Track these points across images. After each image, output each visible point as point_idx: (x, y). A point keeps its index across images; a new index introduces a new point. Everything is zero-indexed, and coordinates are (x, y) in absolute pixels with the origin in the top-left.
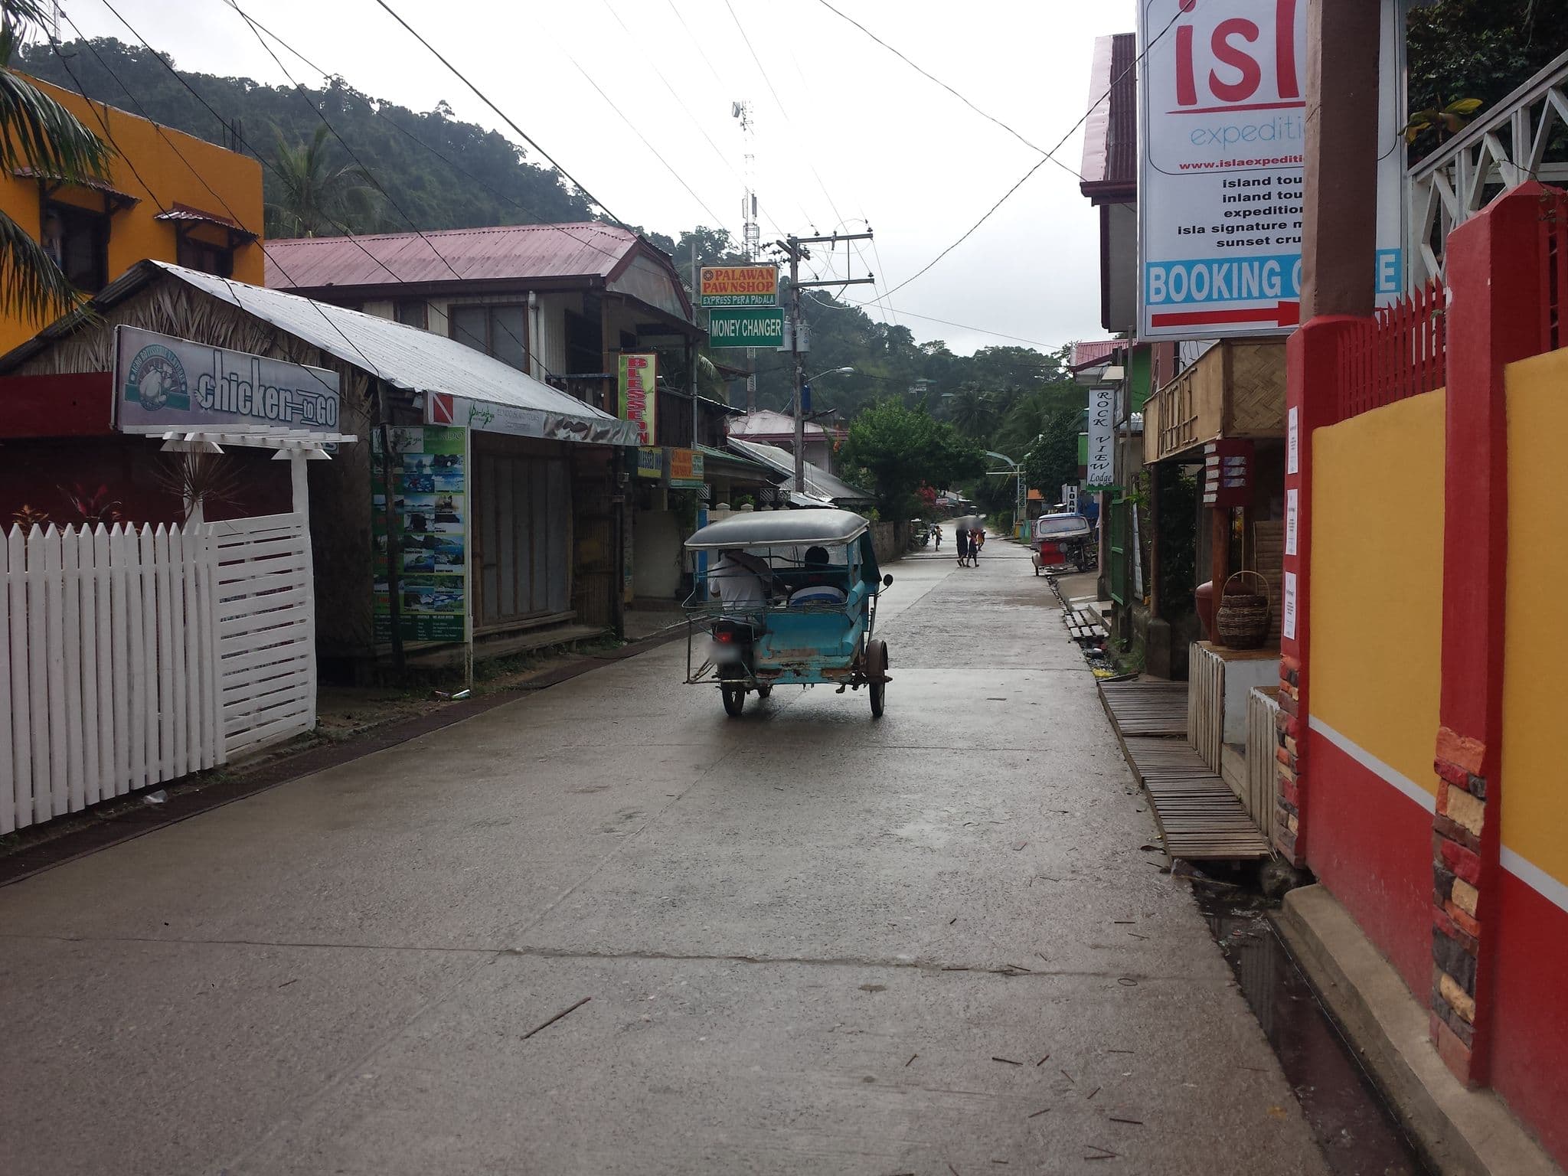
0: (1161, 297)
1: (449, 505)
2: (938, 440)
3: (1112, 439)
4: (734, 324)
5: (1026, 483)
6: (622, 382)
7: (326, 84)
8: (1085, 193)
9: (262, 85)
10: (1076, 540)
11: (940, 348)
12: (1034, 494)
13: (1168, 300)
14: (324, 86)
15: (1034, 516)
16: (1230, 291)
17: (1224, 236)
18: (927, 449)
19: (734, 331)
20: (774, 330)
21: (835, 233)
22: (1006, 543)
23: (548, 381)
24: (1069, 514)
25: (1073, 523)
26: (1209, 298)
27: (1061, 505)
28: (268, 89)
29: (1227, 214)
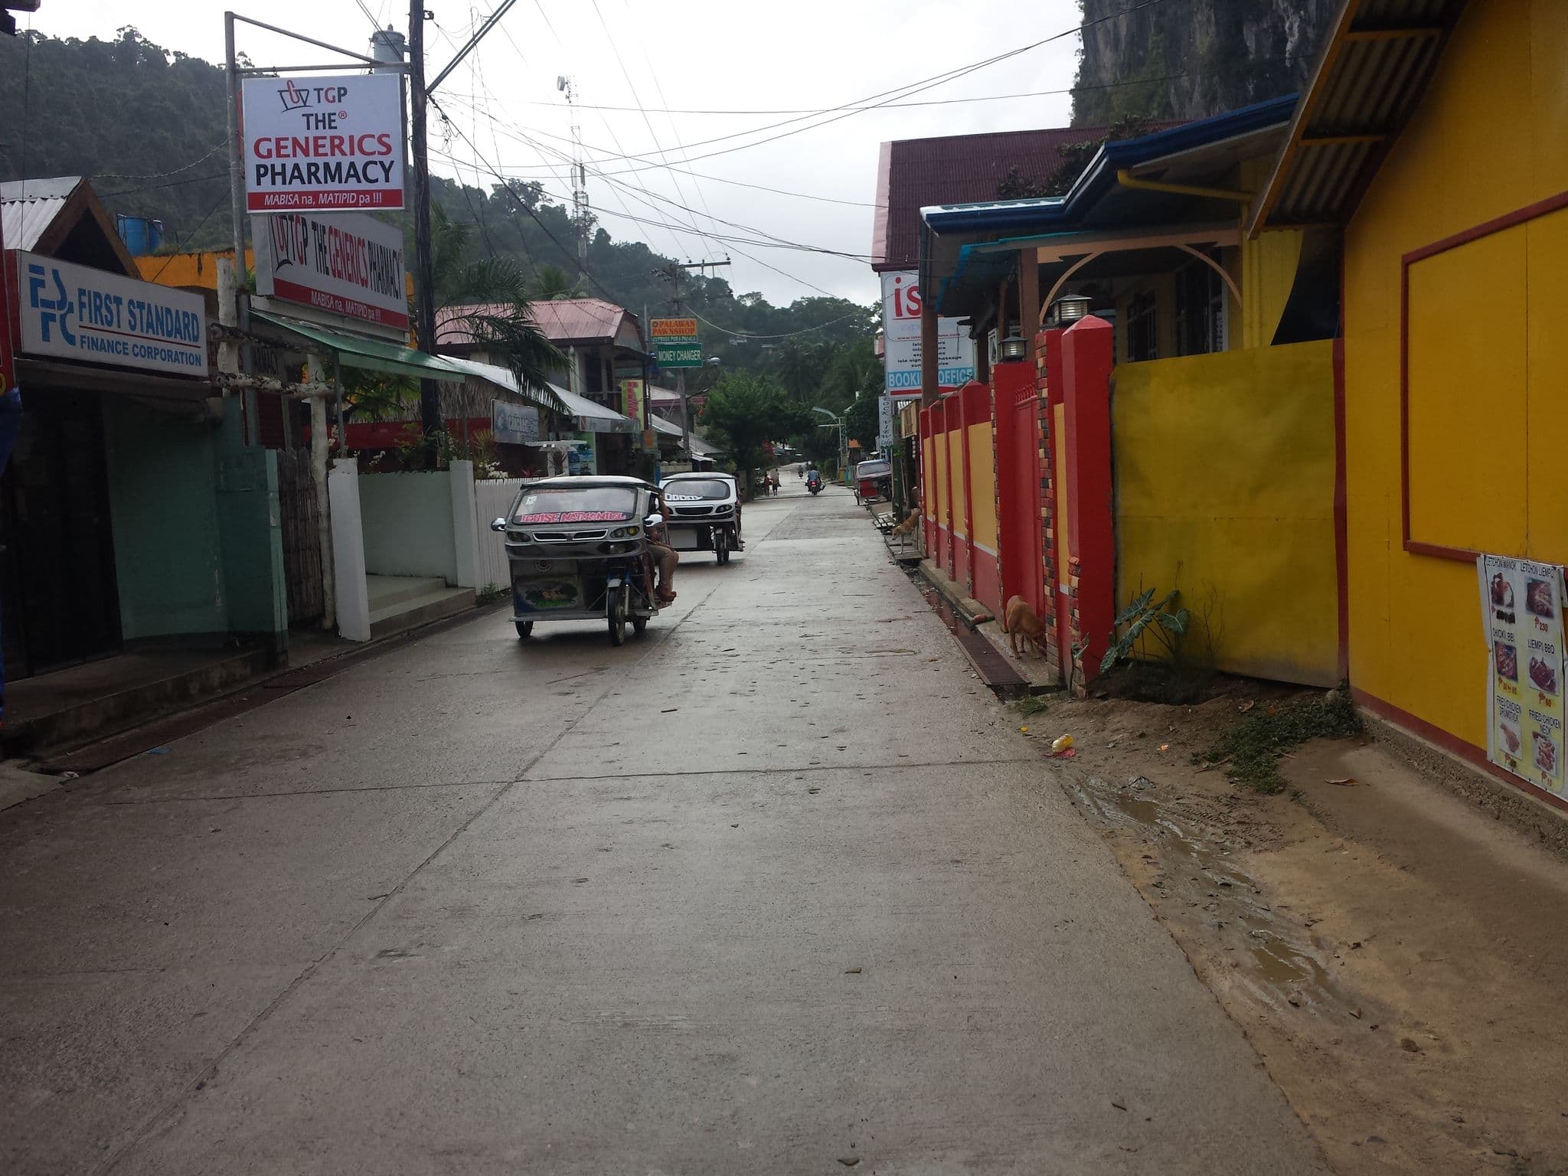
0: (893, 385)
1: (586, 468)
2: (777, 404)
3: (891, 423)
4: (672, 354)
5: (848, 434)
6: (624, 395)
7: (119, 36)
8: (875, 270)
9: (50, 37)
10: (884, 479)
11: (758, 299)
12: (854, 444)
13: (896, 386)
14: (117, 38)
15: (854, 462)
16: (917, 381)
17: (914, 363)
18: (770, 412)
19: (672, 358)
20: (696, 357)
21: (703, 261)
22: (833, 486)
23: (581, 395)
24: (881, 460)
25: (882, 467)
26: (910, 385)
27: (875, 453)
28: (57, 42)
29: (915, 355)
